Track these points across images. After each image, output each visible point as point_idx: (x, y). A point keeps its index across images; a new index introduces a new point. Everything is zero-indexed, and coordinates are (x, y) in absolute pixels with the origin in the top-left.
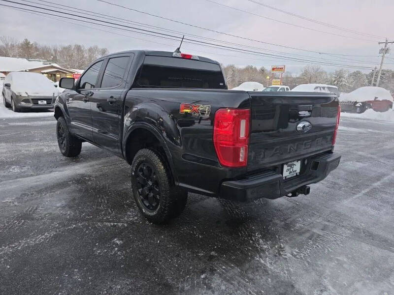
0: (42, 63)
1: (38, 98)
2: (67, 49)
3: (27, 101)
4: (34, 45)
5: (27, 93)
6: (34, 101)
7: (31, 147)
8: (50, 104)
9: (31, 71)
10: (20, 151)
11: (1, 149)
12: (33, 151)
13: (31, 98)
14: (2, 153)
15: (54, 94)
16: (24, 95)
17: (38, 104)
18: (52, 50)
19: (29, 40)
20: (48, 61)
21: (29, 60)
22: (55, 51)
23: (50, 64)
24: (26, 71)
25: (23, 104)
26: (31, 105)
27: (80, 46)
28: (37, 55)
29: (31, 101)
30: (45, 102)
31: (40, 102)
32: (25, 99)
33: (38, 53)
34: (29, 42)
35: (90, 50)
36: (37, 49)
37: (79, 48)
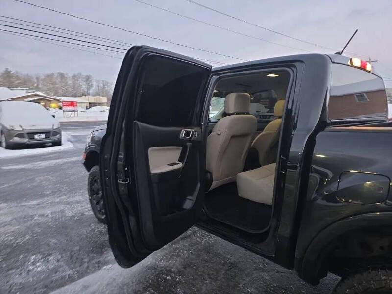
0: (25, 91)
1: (35, 131)
2: (50, 77)
3: (21, 135)
4: (15, 74)
5: (21, 127)
6: (30, 134)
7: (44, 208)
8: (48, 137)
9: (13, 99)
10: (32, 217)
11: (2, 214)
12: (50, 215)
13: (26, 131)
14: (5, 225)
15: (53, 125)
16: (18, 129)
17: (34, 138)
18: (35, 78)
19: (10, 69)
20: (32, 89)
21: (12, 89)
22: (37, 79)
23: (34, 92)
24: (8, 100)
25: (17, 139)
26: (26, 140)
27: (63, 73)
28: (19, 83)
29: (26, 135)
30: (43, 136)
31: (36, 136)
32: (19, 134)
33: (19, 81)
34: (10, 71)
35: (74, 77)
36: (18, 78)
37: (62, 76)
